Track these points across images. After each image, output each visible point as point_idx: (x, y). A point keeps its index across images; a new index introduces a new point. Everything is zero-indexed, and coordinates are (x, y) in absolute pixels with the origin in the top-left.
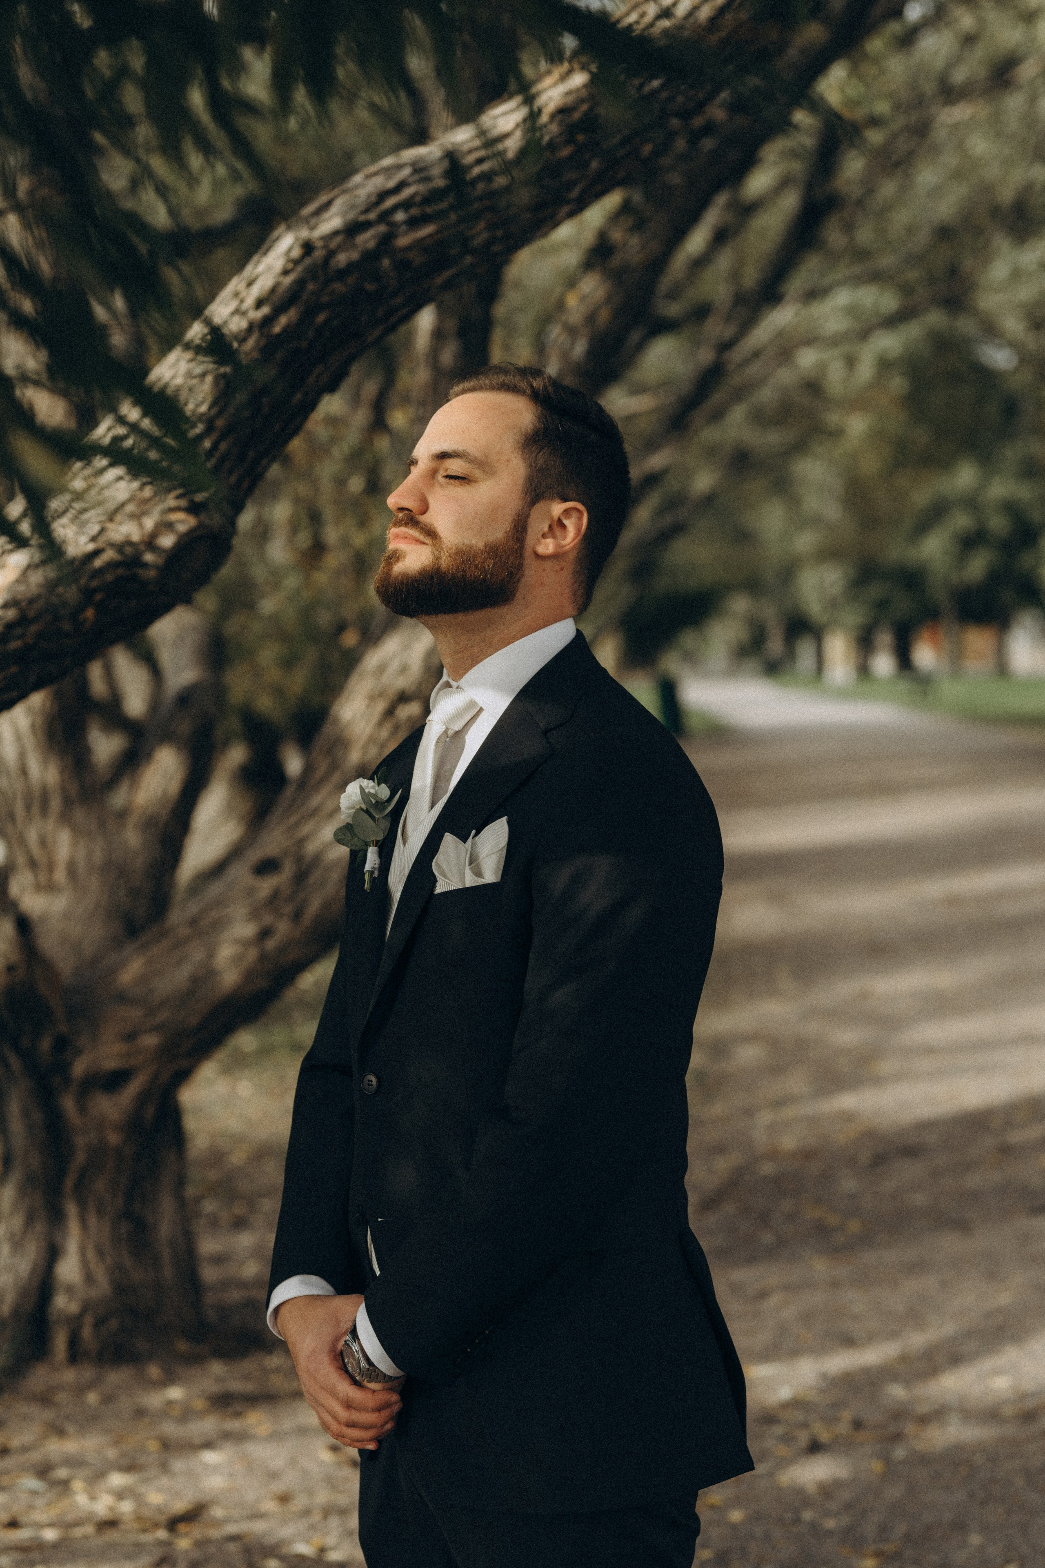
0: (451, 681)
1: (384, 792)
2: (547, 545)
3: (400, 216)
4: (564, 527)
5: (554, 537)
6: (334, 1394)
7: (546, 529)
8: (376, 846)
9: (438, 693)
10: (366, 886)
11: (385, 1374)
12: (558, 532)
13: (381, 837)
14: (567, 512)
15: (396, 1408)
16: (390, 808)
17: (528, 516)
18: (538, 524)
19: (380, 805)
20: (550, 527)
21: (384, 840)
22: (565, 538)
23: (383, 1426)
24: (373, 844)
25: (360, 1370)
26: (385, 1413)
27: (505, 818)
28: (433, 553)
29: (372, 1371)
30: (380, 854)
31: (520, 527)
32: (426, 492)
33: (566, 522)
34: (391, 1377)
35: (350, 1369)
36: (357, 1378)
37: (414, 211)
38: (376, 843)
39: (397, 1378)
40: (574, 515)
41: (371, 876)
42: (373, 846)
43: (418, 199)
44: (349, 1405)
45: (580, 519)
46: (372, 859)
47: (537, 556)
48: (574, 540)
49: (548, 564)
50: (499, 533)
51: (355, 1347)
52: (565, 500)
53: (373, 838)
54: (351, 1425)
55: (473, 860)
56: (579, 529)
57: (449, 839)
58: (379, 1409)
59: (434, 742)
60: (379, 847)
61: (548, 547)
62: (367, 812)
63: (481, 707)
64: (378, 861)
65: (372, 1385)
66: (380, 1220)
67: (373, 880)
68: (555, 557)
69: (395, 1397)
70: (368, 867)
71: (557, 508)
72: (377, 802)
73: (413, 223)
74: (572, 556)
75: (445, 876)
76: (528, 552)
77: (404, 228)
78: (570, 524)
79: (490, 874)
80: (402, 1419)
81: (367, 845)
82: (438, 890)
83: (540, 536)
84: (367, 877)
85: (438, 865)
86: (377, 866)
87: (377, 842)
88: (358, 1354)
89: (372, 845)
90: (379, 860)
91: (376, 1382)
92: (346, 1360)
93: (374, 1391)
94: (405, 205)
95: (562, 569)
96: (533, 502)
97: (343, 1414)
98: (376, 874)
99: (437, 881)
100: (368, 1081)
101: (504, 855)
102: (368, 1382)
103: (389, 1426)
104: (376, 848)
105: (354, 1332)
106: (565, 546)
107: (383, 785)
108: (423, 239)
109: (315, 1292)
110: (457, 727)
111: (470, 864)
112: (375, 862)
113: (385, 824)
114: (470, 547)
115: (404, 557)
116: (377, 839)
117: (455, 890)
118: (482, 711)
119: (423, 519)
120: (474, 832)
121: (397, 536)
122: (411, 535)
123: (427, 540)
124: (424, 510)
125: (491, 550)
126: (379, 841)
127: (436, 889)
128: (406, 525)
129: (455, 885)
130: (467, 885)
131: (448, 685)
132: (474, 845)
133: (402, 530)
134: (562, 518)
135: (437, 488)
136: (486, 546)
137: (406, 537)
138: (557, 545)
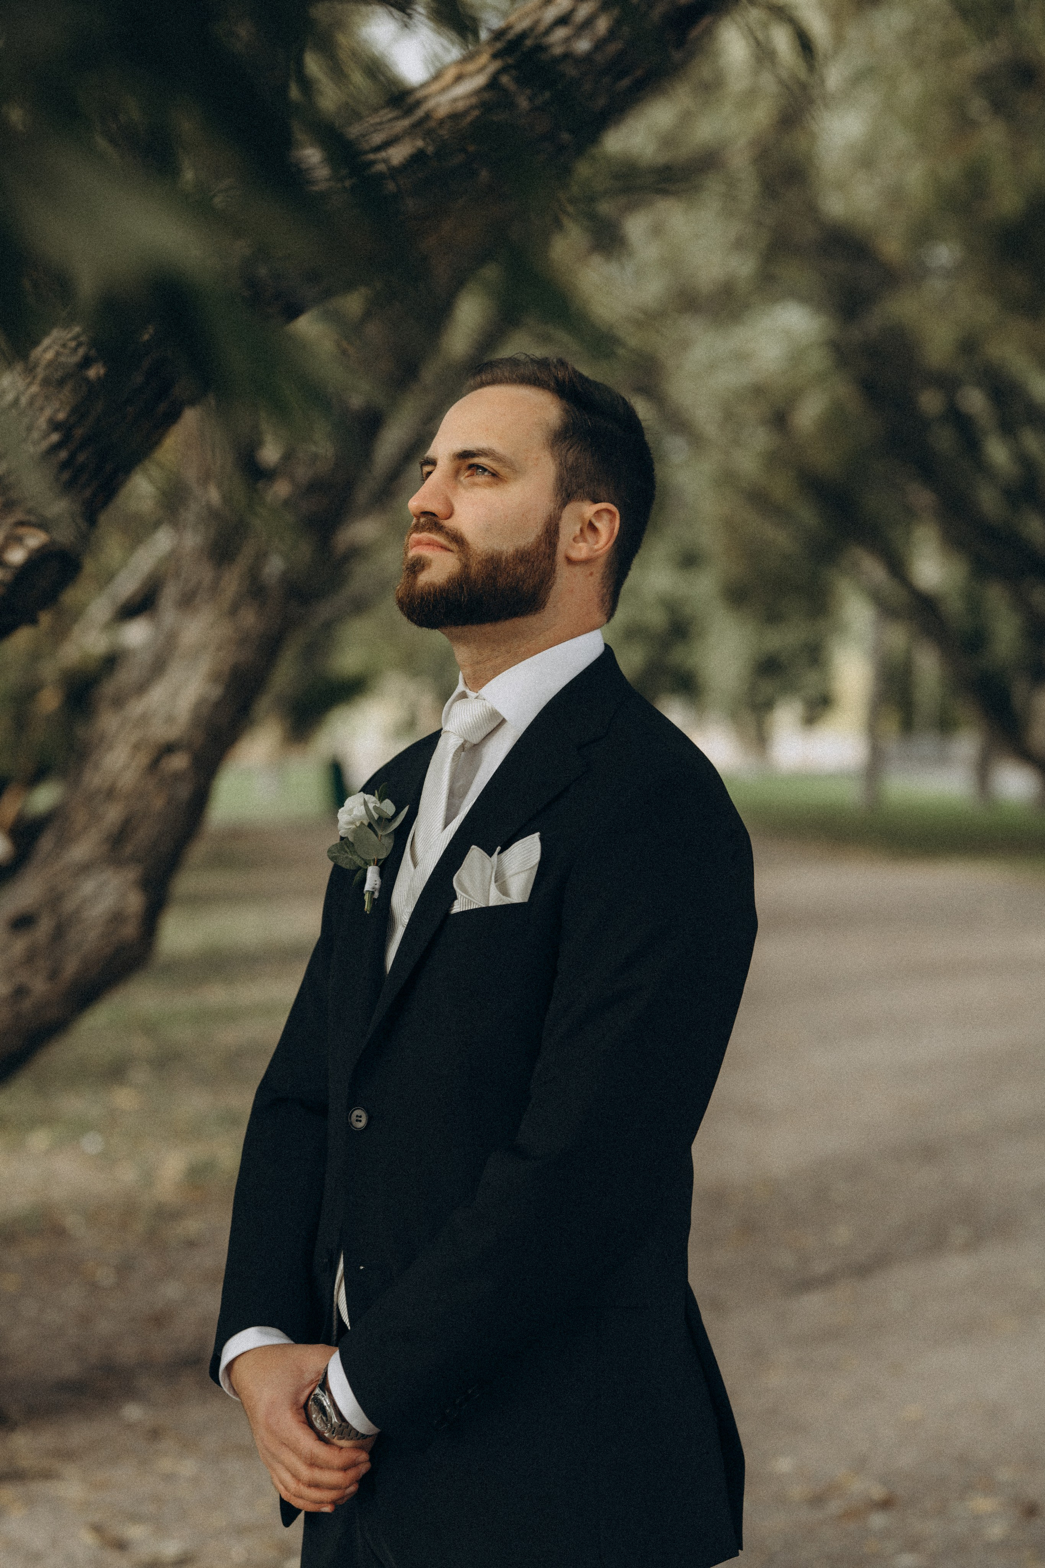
0: (468, 691)
1: (388, 807)
2: (580, 549)
4: (595, 530)
5: (587, 540)
6: (296, 1450)
7: (578, 532)
8: (377, 865)
9: (451, 706)
10: (366, 907)
11: (358, 1431)
12: (590, 535)
13: (383, 855)
14: (599, 514)
16: (398, 823)
17: (560, 518)
18: (569, 527)
19: (384, 821)
20: (582, 530)
21: (386, 859)
22: (597, 542)
24: (374, 863)
25: (332, 1425)
26: (352, 1474)
27: (536, 834)
28: (461, 560)
29: (344, 1428)
30: (381, 875)
31: (551, 532)
32: (448, 492)
33: (598, 525)
34: (364, 1434)
35: (316, 1423)
36: (327, 1435)
38: (377, 862)
39: (370, 1435)
40: (606, 517)
41: (371, 897)
42: (374, 865)
44: (313, 1463)
45: (612, 521)
46: (372, 879)
47: (570, 561)
48: (606, 544)
49: (577, 570)
50: (529, 536)
52: (595, 501)
53: (375, 857)
54: (311, 1485)
55: (499, 877)
56: (611, 533)
57: (475, 853)
58: (345, 1469)
59: (450, 754)
60: (379, 867)
61: (581, 551)
62: (370, 827)
63: (504, 718)
64: (378, 882)
65: (344, 1443)
67: (373, 901)
68: (587, 562)
69: (363, 1456)
70: (368, 887)
71: (589, 510)
72: (380, 818)
74: (602, 561)
75: (467, 893)
76: (560, 558)
78: (602, 526)
79: (517, 892)
81: (367, 863)
82: (457, 909)
83: (571, 541)
84: (366, 898)
85: (459, 881)
86: (377, 887)
87: (379, 860)
88: (329, 1410)
89: (372, 864)
90: (380, 881)
91: (348, 1440)
92: (313, 1415)
93: (341, 1448)
95: (591, 574)
96: (564, 505)
97: (305, 1472)
98: (376, 895)
99: (456, 899)
101: (535, 874)
102: (340, 1439)
103: (352, 1488)
104: (377, 867)
105: (324, 1385)
106: (599, 550)
107: (388, 801)
109: (275, 1341)
110: (475, 740)
111: (496, 882)
112: (376, 883)
113: (389, 843)
114: (501, 553)
115: (429, 565)
116: (380, 858)
117: (476, 909)
118: (504, 721)
119: (449, 524)
120: (499, 848)
121: (419, 543)
122: (437, 542)
123: (453, 546)
124: (450, 515)
125: (522, 556)
126: (382, 859)
127: (455, 907)
128: (430, 530)
129: (478, 903)
130: (491, 904)
131: (463, 696)
132: (500, 862)
133: (425, 536)
134: (594, 521)
135: (461, 491)
136: (517, 551)
137: (430, 544)
138: (591, 549)
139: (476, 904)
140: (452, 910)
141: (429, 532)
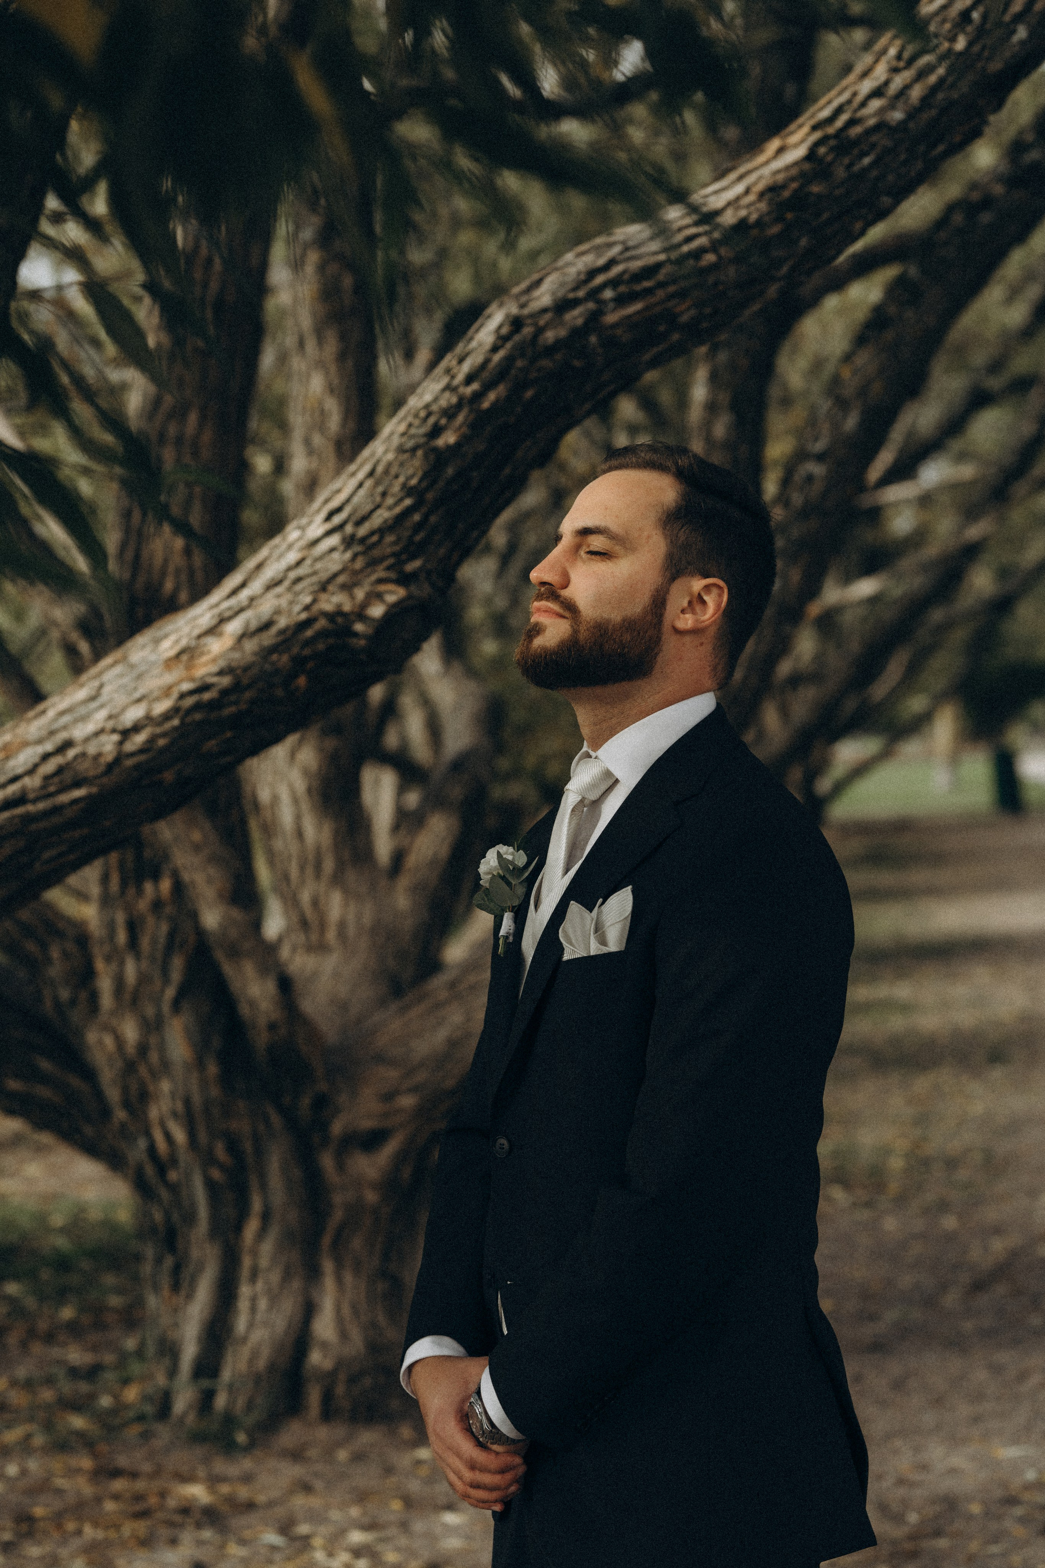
0: (590, 751)
1: (521, 859)
2: (687, 620)
3: (608, 294)
4: (704, 602)
5: (694, 612)
6: (458, 1455)
7: (685, 604)
8: (511, 912)
9: (577, 764)
10: (500, 951)
11: (508, 1437)
12: (698, 608)
13: (516, 903)
14: (707, 588)
15: (522, 1470)
16: (526, 874)
17: (667, 592)
18: (678, 598)
19: (516, 871)
20: (690, 603)
21: (520, 905)
22: (704, 614)
23: (507, 1487)
24: (509, 909)
25: (483, 1431)
26: (509, 1476)
27: (630, 888)
28: (572, 626)
29: (495, 1433)
31: (659, 602)
32: (567, 565)
33: (706, 598)
34: (514, 1440)
35: (474, 1430)
36: (481, 1439)
37: (622, 289)
38: (512, 909)
39: (519, 1441)
40: (715, 591)
41: (505, 941)
42: (509, 911)
43: (626, 277)
44: (473, 1466)
45: (720, 596)
46: (507, 924)
47: (677, 631)
48: (713, 616)
49: (687, 639)
50: (637, 606)
51: (478, 1409)
52: (706, 576)
53: (509, 904)
54: (476, 1486)
55: (599, 928)
56: (718, 605)
57: (574, 907)
58: (502, 1471)
59: (570, 811)
60: (514, 913)
61: (687, 622)
62: (503, 878)
63: (617, 779)
64: (512, 926)
65: (495, 1447)
66: (509, 1283)
67: (508, 944)
68: (695, 632)
69: (518, 1460)
70: (504, 931)
71: (698, 584)
72: (514, 868)
73: (621, 301)
74: (712, 631)
75: (571, 944)
76: (666, 627)
77: (611, 305)
78: (710, 600)
79: (615, 942)
80: (527, 1482)
81: (505, 910)
82: (566, 957)
83: (679, 612)
84: (502, 941)
85: (564, 931)
86: (511, 931)
87: (513, 907)
88: (481, 1416)
89: (508, 910)
90: (514, 925)
91: (498, 1444)
92: (471, 1422)
93: (497, 1453)
94: (614, 283)
95: (702, 644)
96: (673, 578)
97: (468, 1475)
98: (511, 939)
99: (564, 949)
100: (500, 1144)
101: (628, 924)
102: (492, 1443)
103: (513, 1489)
104: (512, 914)
105: (478, 1393)
106: (704, 622)
107: (521, 852)
108: (629, 317)
109: (446, 1352)
110: (593, 796)
111: (595, 932)
112: (510, 928)
113: (521, 891)
114: (608, 621)
115: (544, 631)
116: (514, 905)
117: (579, 958)
118: (617, 781)
119: (565, 593)
120: (601, 900)
121: (539, 610)
122: (552, 609)
123: (567, 614)
124: (566, 585)
125: (629, 625)
126: (516, 906)
127: (565, 955)
128: (547, 599)
129: (580, 953)
130: (592, 953)
131: (589, 756)
132: (599, 914)
133: (544, 604)
134: (703, 594)
135: (579, 564)
136: (624, 620)
137: (547, 611)
138: (697, 621)
139: (579, 954)
140: (563, 957)
141: (546, 600)
